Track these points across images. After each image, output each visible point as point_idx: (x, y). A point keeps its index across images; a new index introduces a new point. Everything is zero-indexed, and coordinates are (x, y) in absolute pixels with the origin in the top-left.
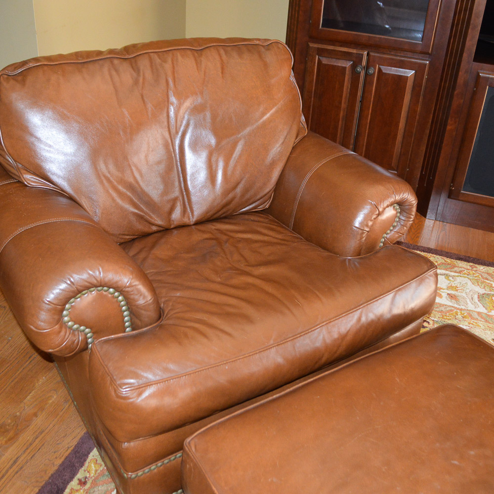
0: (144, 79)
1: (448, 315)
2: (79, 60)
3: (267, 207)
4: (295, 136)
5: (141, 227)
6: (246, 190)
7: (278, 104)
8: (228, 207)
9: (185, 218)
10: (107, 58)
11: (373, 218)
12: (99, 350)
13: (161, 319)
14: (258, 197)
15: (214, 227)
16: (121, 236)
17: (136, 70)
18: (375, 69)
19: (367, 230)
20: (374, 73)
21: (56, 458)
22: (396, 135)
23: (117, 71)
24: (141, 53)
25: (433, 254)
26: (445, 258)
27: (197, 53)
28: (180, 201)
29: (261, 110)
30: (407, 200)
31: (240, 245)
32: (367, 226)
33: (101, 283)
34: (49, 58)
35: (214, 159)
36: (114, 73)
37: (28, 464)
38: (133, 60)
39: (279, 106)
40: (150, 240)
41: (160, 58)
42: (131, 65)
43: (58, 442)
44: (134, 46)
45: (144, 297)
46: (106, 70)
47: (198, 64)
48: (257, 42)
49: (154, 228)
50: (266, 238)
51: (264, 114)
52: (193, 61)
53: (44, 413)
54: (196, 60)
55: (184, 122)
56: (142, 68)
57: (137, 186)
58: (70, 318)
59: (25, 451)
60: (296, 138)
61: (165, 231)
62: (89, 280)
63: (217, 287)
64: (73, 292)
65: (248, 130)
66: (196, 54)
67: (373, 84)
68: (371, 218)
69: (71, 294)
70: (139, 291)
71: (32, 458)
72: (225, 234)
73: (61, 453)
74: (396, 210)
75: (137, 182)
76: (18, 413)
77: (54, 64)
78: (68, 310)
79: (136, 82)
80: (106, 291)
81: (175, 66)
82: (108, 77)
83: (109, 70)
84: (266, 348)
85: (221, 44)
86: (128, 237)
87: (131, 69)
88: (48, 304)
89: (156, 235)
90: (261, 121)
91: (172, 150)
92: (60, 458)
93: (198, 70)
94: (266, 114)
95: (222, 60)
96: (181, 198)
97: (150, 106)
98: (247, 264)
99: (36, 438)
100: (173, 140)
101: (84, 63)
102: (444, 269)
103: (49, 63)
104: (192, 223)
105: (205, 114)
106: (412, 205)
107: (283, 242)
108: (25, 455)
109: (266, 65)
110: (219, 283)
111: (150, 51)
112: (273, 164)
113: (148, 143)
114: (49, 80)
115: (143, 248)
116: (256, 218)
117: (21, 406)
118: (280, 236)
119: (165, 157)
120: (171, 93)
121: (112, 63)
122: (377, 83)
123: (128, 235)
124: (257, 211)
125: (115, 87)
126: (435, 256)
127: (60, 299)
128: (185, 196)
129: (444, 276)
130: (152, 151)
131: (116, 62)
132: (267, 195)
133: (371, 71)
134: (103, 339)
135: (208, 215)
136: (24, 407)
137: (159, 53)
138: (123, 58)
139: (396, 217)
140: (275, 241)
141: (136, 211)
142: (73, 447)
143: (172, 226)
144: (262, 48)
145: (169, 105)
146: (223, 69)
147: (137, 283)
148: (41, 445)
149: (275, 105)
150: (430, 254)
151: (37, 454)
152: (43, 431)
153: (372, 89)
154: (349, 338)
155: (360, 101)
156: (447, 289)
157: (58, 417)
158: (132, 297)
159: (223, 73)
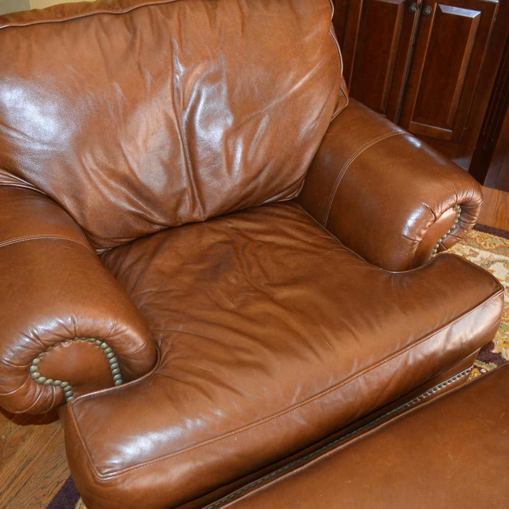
0: (142, 41)
1: (506, 315)
2: (58, 18)
3: (296, 196)
4: (333, 108)
5: (140, 227)
6: (271, 178)
7: (312, 68)
8: (248, 199)
9: (195, 214)
10: (95, 14)
11: (427, 226)
12: (77, 414)
13: (157, 365)
14: (285, 186)
15: (230, 225)
16: (116, 240)
17: (133, 30)
18: (433, 8)
19: (419, 240)
20: (432, 13)
21: (44, 496)
22: (454, 88)
23: (106, 32)
24: (139, 6)
25: (490, 234)
26: (505, 239)
27: (211, 4)
28: (189, 195)
29: (291, 77)
30: (471, 199)
31: (260, 253)
32: (419, 235)
33: (75, 334)
35: (230, 143)
36: (102, 35)
37: (11, 503)
38: (128, 16)
39: (314, 71)
40: (152, 243)
41: (162, 12)
42: (126, 22)
43: (47, 475)
45: (134, 344)
46: (92, 31)
47: (212, 18)
49: (157, 227)
50: (292, 242)
51: (294, 82)
52: (206, 16)
53: (32, 437)
54: (208, 14)
55: (194, 95)
56: (139, 27)
57: (134, 179)
58: (40, 373)
59: (8, 486)
60: (335, 111)
61: (170, 230)
62: (60, 333)
63: (228, 318)
65: (274, 103)
66: (209, 6)
67: (430, 25)
68: (426, 225)
69: (37, 350)
70: (127, 338)
71: (16, 495)
72: (244, 236)
73: (50, 490)
74: (456, 210)
75: (135, 175)
76: (3, 436)
77: (24, 25)
78: (36, 365)
79: (132, 46)
80: (84, 340)
81: (182, 23)
83: (97, 32)
84: (286, 411)
86: (124, 240)
87: (125, 29)
88: (7, 365)
89: (159, 236)
90: (291, 91)
91: (178, 132)
92: (49, 496)
93: (211, 27)
94: (298, 82)
95: (242, 13)
96: (189, 190)
97: (148, 77)
98: (267, 282)
99: (23, 469)
100: (179, 118)
101: (63, 22)
102: (502, 254)
103: (18, 25)
104: (203, 220)
105: (220, 85)
106: (476, 206)
107: (314, 249)
108: (8, 492)
109: (298, 18)
110: (231, 311)
111: (150, 3)
112: (306, 144)
113: (147, 125)
114: (17, 48)
115: (142, 256)
116: (283, 213)
117: (6, 426)
118: (310, 240)
119: (169, 141)
120: (176, 59)
121: (100, 20)
122: (433, 26)
123: (124, 238)
124: (285, 201)
125: (103, 54)
126: (493, 236)
127: (24, 358)
128: (195, 188)
129: (502, 264)
130: (153, 134)
131: (106, 19)
132: (297, 184)
133: (428, 11)
134: (82, 397)
135: (223, 209)
136: (11, 428)
137: (163, 6)
138: (116, 14)
139: (456, 218)
140: (303, 246)
141: (133, 209)
142: (64, 482)
143: (179, 224)
145: (174, 74)
146: (243, 25)
147: (124, 327)
148: (28, 478)
149: (309, 69)
150: (488, 234)
151: (22, 490)
152: (31, 461)
153: (428, 33)
154: (391, 387)
155: (413, 45)
156: (506, 281)
157: (48, 442)
158: (117, 346)
159: (243, 31)
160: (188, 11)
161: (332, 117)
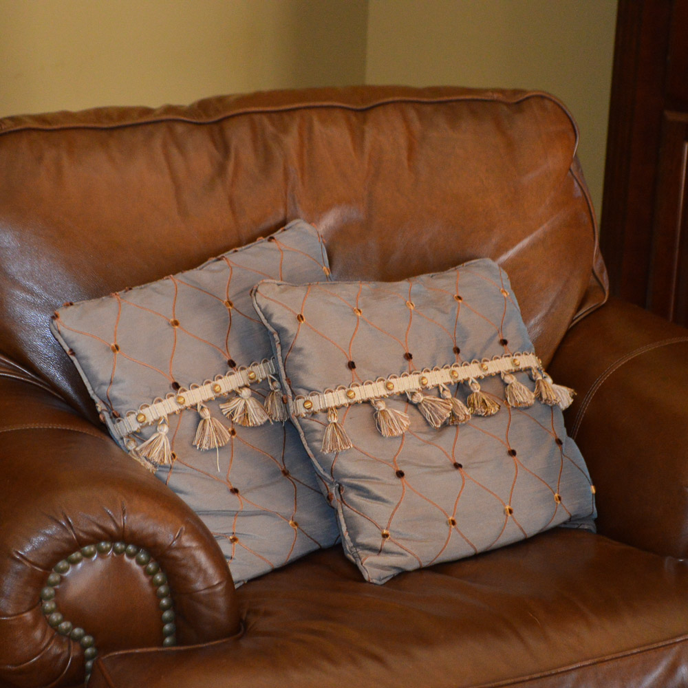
0: (237, 165)
2: (102, 123)
4: (574, 304)
7: (535, 229)
12: (109, 668)
13: (240, 633)
17: (224, 147)
23: (181, 147)
27: (356, 116)
29: (494, 240)
33: (124, 531)
34: (41, 118)
36: (174, 151)
38: (216, 128)
39: (538, 233)
41: (274, 125)
42: (212, 135)
44: (221, 100)
45: (206, 577)
46: (157, 143)
47: (358, 138)
48: (496, 96)
54: (352, 130)
56: (234, 143)
58: (57, 604)
64: (70, 541)
66: (354, 119)
69: (65, 545)
77: (51, 128)
78: (53, 585)
79: (221, 169)
80: (131, 556)
81: (306, 141)
82: (161, 158)
83: (165, 145)
85: (411, 99)
88: (18, 560)
93: (355, 149)
94: (507, 250)
95: (410, 131)
109: (511, 144)
111: (254, 109)
114: (40, 159)
121: (171, 131)
125: (174, 179)
127: (44, 554)
131: (180, 129)
134: (117, 653)
137: (274, 115)
144: (505, 108)
146: (411, 149)
149: (528, 231)
159: (409, 159)
160: (317, 126)
161: (573, 321)
